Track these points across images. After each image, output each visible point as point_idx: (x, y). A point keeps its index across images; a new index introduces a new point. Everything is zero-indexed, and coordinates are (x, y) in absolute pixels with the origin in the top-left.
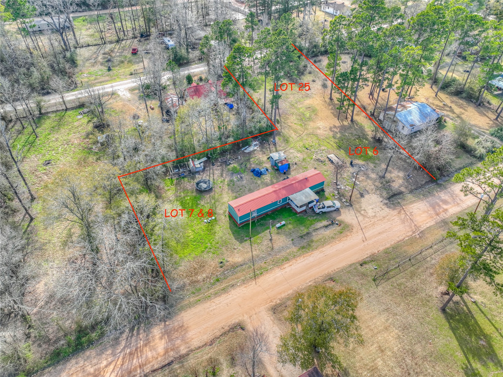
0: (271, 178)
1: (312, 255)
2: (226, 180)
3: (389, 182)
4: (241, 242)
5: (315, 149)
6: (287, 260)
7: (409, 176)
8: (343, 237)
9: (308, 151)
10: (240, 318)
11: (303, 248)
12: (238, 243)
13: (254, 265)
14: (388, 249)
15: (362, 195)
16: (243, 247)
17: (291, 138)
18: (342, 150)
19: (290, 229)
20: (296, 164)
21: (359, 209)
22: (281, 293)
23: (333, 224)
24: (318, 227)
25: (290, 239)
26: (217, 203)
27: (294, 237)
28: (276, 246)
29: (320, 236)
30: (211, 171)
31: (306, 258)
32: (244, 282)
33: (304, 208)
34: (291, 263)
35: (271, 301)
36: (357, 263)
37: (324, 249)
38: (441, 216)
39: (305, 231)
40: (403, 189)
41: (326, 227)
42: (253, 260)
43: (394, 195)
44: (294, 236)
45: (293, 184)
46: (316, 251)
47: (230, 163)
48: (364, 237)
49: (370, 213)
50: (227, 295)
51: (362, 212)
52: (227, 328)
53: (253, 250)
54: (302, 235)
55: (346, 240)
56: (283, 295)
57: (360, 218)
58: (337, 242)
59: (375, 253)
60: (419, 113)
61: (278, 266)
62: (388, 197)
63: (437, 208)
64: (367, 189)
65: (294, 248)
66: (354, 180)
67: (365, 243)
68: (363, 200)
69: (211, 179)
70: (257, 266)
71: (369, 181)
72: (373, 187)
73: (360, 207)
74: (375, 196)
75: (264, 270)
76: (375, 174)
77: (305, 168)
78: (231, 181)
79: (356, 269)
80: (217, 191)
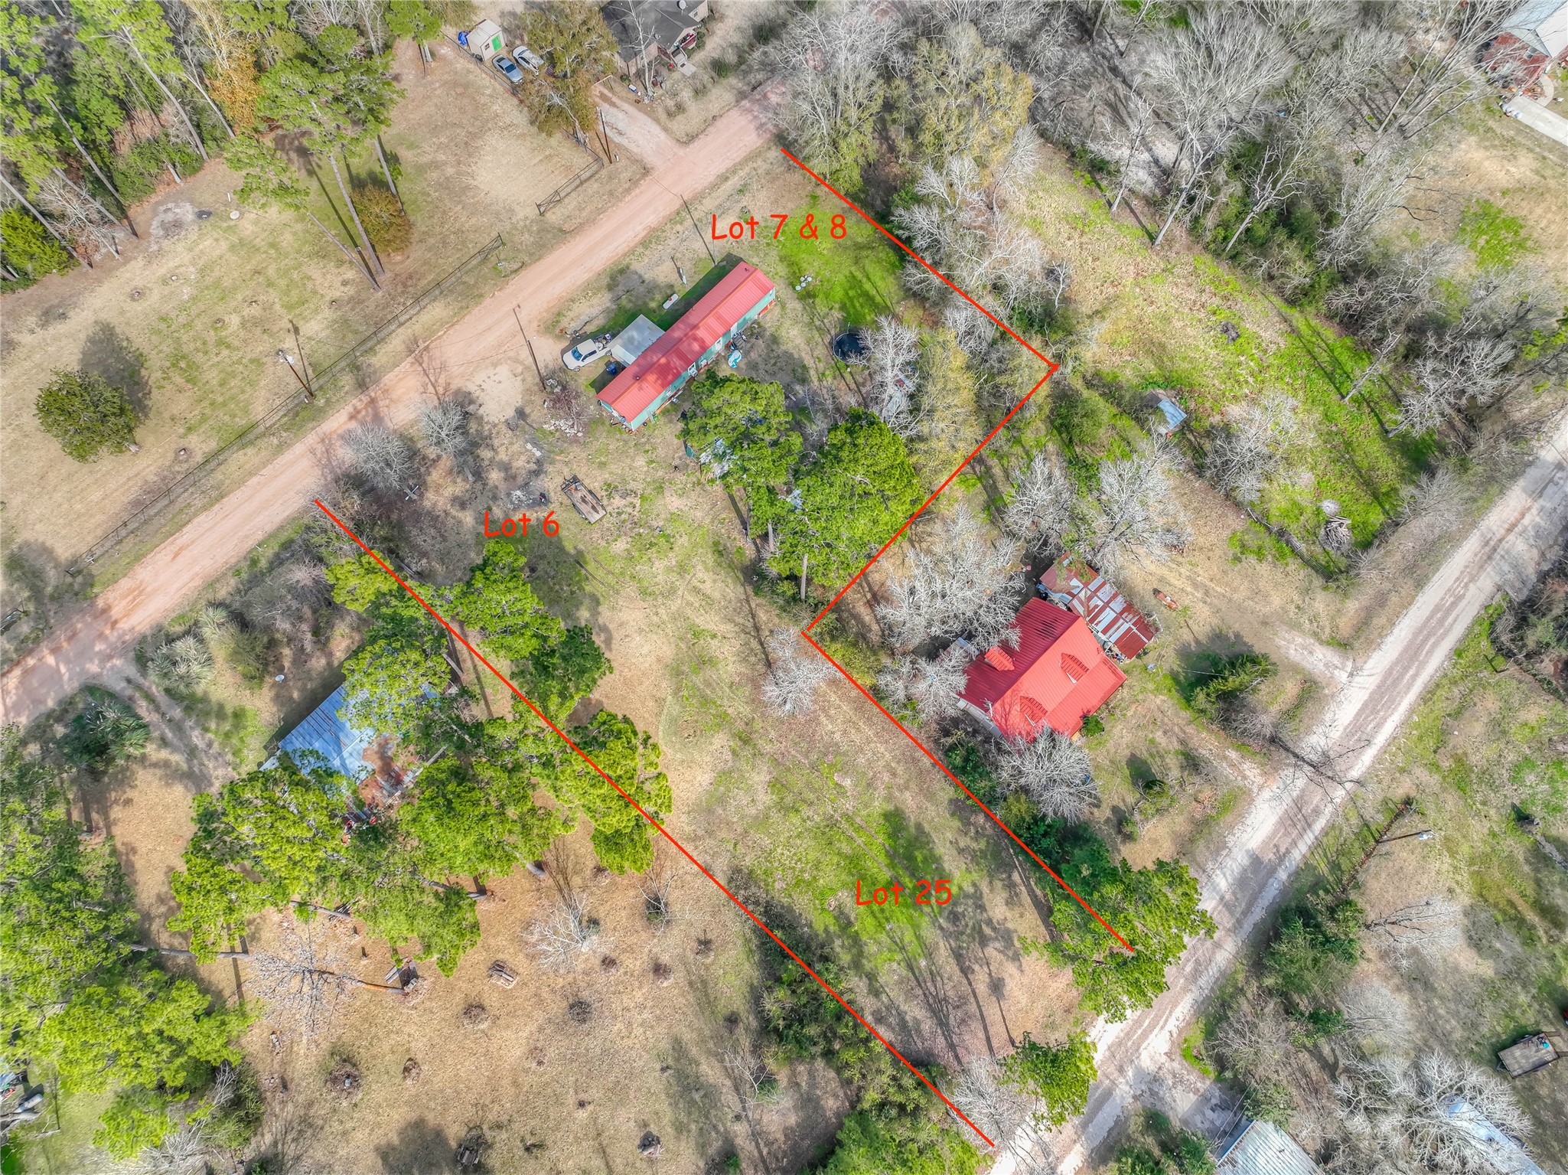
2: (816, 383)
6: (645, 243)
8: (554, 305)
9: (655, 524)
11: (622, 271)
14: (477, 304)
15: (521, 414)
18: (572, 552)
22: (641, 193)
24: (601, 315)
25: (647, 282)
26: (806, 319)
28: (668, 263)
29: (595, 301)
31: (614, 254)
32: (700, 197)
34: (637, 238)
35: (652, 180)
36: (530, 264)
37: (586, 276)
38: (365, 399)
39: (623, 302)
41: (587, 323)
44: (642, 289)
45: (663, 356)
46: (599, 269)
49: (504, 371)
50: (719, 173)
51: (520, 369)
54: (628, 294)
55: (549, 302)
56: (637, 191)
57: (524, 355)
58: (564, 294)
59: (499, 290)
61: (654, 230)
63: (369, 419)
64: (511, 431)
65: (637, 266)
66: (538, 454)
67: (515, 303)
68: (517, 401)
69: (848, 377)
70: (689, 223)
71: (503, 456)
72: (496, 442)
73: (523, 380)
74: (493, 419)
75: (675, 218)
76: (491, 482)
77: (652, 462)
78: (804, 381)
79: (531, 255)
80: (820, 347)
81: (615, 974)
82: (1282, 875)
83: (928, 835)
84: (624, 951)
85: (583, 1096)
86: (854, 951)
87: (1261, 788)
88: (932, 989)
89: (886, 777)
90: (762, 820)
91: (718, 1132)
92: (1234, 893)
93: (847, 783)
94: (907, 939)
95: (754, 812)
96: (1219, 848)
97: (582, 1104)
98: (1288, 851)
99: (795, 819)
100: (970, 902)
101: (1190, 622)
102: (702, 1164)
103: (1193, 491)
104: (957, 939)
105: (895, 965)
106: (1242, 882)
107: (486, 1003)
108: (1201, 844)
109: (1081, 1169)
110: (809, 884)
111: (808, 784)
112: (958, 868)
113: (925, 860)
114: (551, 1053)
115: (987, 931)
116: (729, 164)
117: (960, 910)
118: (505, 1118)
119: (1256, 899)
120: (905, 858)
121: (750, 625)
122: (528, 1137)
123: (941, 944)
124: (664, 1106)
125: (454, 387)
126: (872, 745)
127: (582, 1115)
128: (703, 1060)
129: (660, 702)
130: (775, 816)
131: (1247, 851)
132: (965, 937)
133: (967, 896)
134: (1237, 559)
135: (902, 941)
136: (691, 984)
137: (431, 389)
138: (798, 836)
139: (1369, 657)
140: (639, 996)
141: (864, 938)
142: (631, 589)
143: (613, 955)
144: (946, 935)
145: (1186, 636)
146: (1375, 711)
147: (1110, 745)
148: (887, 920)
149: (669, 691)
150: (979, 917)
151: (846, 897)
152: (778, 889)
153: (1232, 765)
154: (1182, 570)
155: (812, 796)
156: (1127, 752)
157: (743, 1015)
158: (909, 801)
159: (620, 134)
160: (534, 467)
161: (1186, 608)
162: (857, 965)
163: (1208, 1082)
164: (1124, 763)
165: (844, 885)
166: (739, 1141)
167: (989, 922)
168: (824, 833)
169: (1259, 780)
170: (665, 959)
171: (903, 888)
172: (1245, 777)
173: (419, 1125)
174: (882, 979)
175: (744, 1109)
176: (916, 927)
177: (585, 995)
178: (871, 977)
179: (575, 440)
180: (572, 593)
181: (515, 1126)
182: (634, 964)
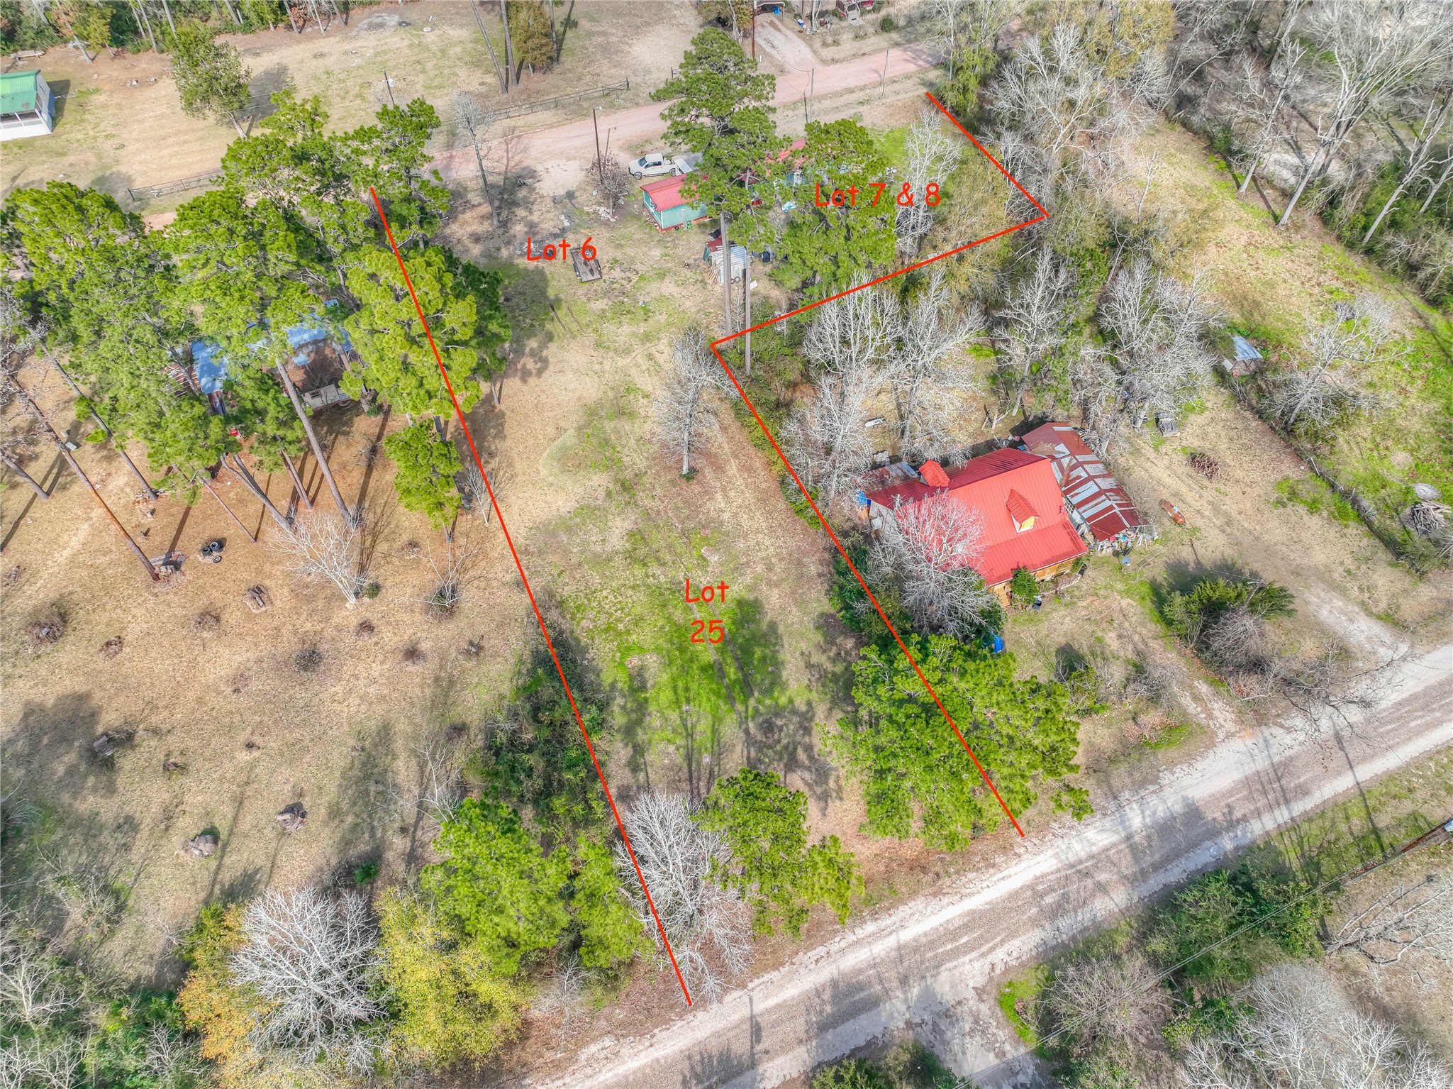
14: (581, 119)
15: (570, 195)
18: (552, 298)
38: (446, 154)
48: (611, 133)
49: (573, 165)
55: (643, 132)
59: (606, 115)
66: (567, 224)
67: (613, 126)
68: (572, 186)
71: (535, 218)
72: (535, 208)
73: (586, 174)
74: (543, 192)
76: (512, 232)
77: (667, 255)
79: (647, 101)
81: (367, 640)
82: (1227, 844)
83: (779, 637)
84: (388, 623)
85: (257, 739)
86: (634, 716)
87: (1229, 736)
88: (703, 790)
89: (760, 568)
90: (602, 561)
91: (372, 835)
92: (1149, 837)
93: (714, 558)
94: (699, 728)
95: (598, 549)
96: (1148, 780)
97: (250, 746)
98: (1244, 819)
99: (638, 571)
100: (795, 719)
101: (1196, 543)
102: (334, 861)
103: (1246, 429)
104: (760, 750)
105: (672, 748)
106: (1164, 829)
107: (225, 617)
108: (1123, 768)
109: (793, 1080)
110: (620, 634)
111: (670, 547)
112: (798, 680)
113: (763, 659)
114: (255, 685)
115: (802, 755)
116: (861, 83)
117: (779, 722)
118: (165, 727)
119: (1178, 856)
120: (741, 647)
122: (176, 754)
123: (739, 748)
124: (332, 788)
125: (524, 164)
126: (760, 536)
127: (244, 757)
128: (403, 757)
129: (560, 430)
130: (618, 560)
131: (1184, 799)
132: (770, 752)
133: (794, 712)
134: (1280, 503)
135: (693, 727)
136: (437, 679)
137: (505, 161)
138: (633, 588)
139: (1435, 648)
140: (376, 669)
141: (652, 708)
142: (589, 338)
143: (375, 623)
144: (749, 740)
145: (1186, 554)
146: (1426, 707)
147: (1043, 628)
148: (688, 701)
149: (575, 425)
150: (798, 738)
151: (652, 661)
152: (582, 628)
153: (1196, 698)
154: (1205, 494)
155: (668, 558)
156: (1063, 641)
157: (473, 731)
158: (773, 599)
159: (773, 47)
160: (557, 231)
161: (1195, 529)
162: (629, 731)
163: (1022, 1050)
164: (1053, 650)
165: (658, 650)
166: (390, 855)
167: (809, 748)
168: (661, 594)
169: (1230, 726)
170: (425, 646)
171: (722, 674)
172: (1210, 716)
173: (82, 698)
174: (649, 757)
175: (416, 825)
176: (717, 720)
177: (323, 647)
178: (639, 750)
179: (606, 223)
180: (532, 325)
181: (170, 738)
182: (389, 637)
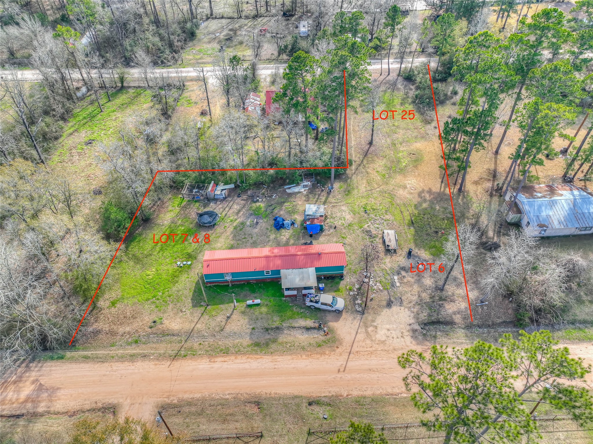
0: (290, 236)
1: (260, 360)
2: (239, 220)
3: (445, 300)
4: (194, 306)
5: (376, 216)
6: (226, 352)
7: (482, 302)
8: (317, 354)
9: (366, 215)
10: (121, 400)
11: (257, 345)
12: (191, 305)
13: (186, 341)
14: (365, 398)
15: (389, 304)
16: (192, 313)
17: (356, 191)
18: (412, 229)
19: (261, 313)
20: (335, 228)
21: (369, 323)
22: (185, 392)
23: (319, 328)
24: (297, 325)
25: (251, 327)
26: (207, 246)
27: (258, 326)
28: (228, 329)
29: (290, 339)
30: (232, 203)
31: (249, 360)
32: (161, 357)
33: (295, 293)
34: (226, 359)
35: (168, 397)
36: (306, 398)
37: (280, 358)
39: (277, 324)
40: (457, 319)
41: (308, 329)
42: (190, 334)
43: (438, 322)
44: (259, 324)
45: (296, 255)
46: (268, 357)
47: (258, 201)
48: (344, 366)
49: (381, 335)
50: (131, 364)
51: (370, 329)
52: (100, 405)
53: (200, 322)
54: (269, 327)
55: (318, 359)
56: (186, 396)
57: (361, 336)
58: (304, 357)
59: (341, 396)
60: (570, 209)
61: (210, 356)
62: (426, 322)
64: (403, 298)
65: (246, 341)
66: (396, 278)
67: (339, 375)
68: (386, 312)
69: (224, 214)
70: (188, 344)
71: (416, 288)
72: (415, 298)
73: (373, 321)
74: (408, 312)
75: (191, 354)
76: (432, 280)
77: (343, 237)
78: (243, 224)
79: (298, 405)
80: (218, 231)
89: (358, 118)
99: (396, 124)
105: (397, 93)
121: (361, 167)
123: (380, 91)
126: (354, 125)
135: (390, 95)
141: (400, 99)
144: (377, 91)
148: (390, 99)
155: (386, 125)
160: (403, 273)
165: (396, 109)
169: (264, 75)
172: (266, 77)
